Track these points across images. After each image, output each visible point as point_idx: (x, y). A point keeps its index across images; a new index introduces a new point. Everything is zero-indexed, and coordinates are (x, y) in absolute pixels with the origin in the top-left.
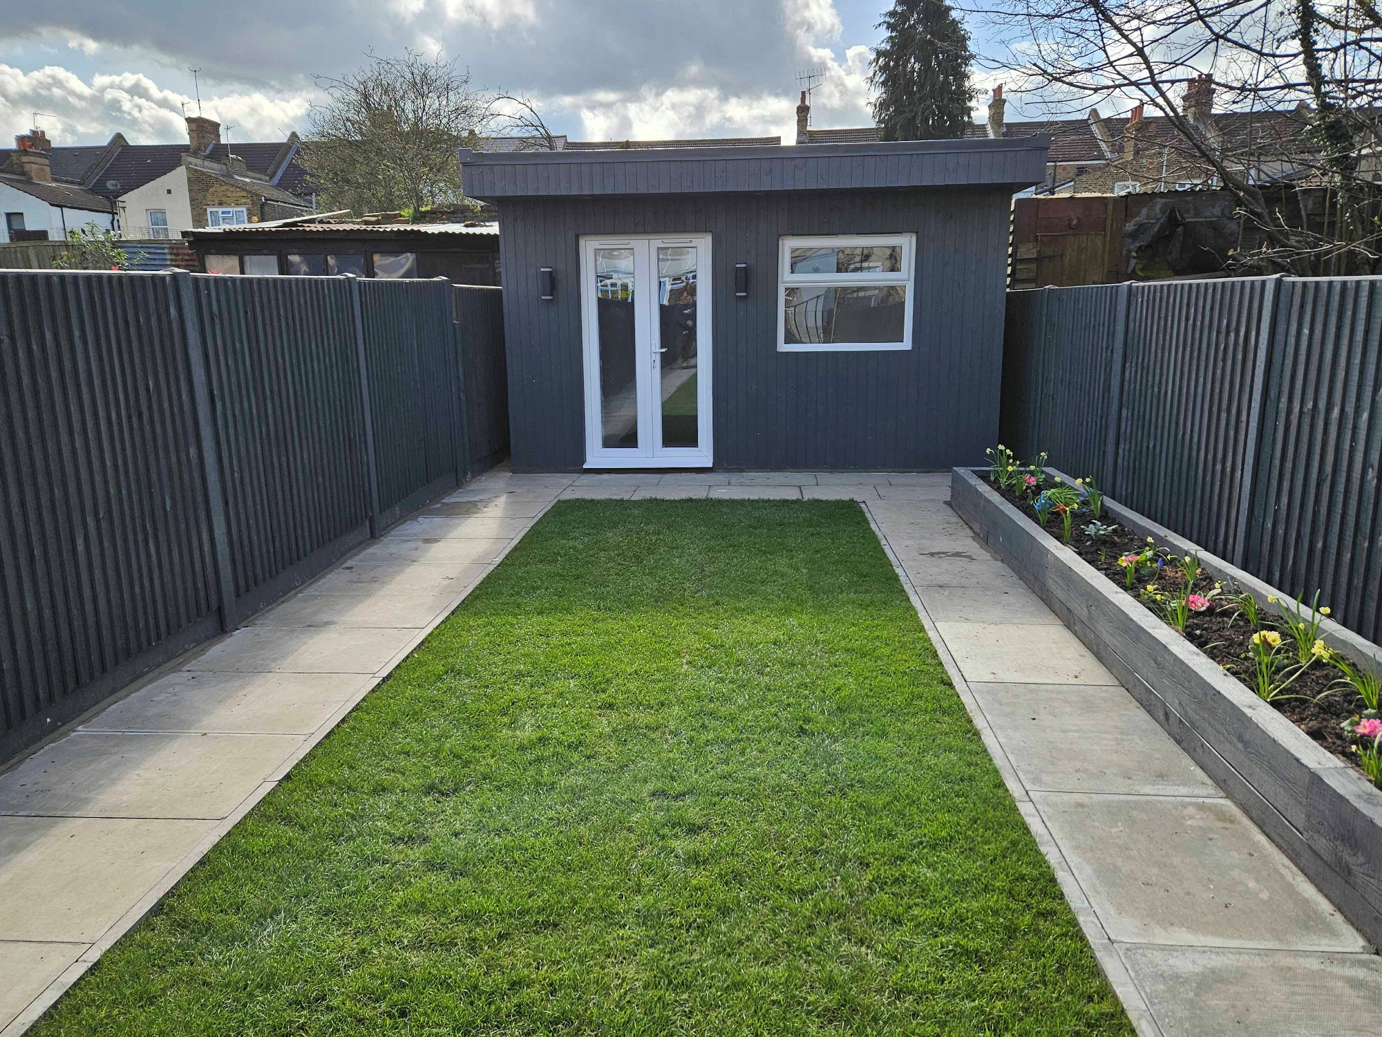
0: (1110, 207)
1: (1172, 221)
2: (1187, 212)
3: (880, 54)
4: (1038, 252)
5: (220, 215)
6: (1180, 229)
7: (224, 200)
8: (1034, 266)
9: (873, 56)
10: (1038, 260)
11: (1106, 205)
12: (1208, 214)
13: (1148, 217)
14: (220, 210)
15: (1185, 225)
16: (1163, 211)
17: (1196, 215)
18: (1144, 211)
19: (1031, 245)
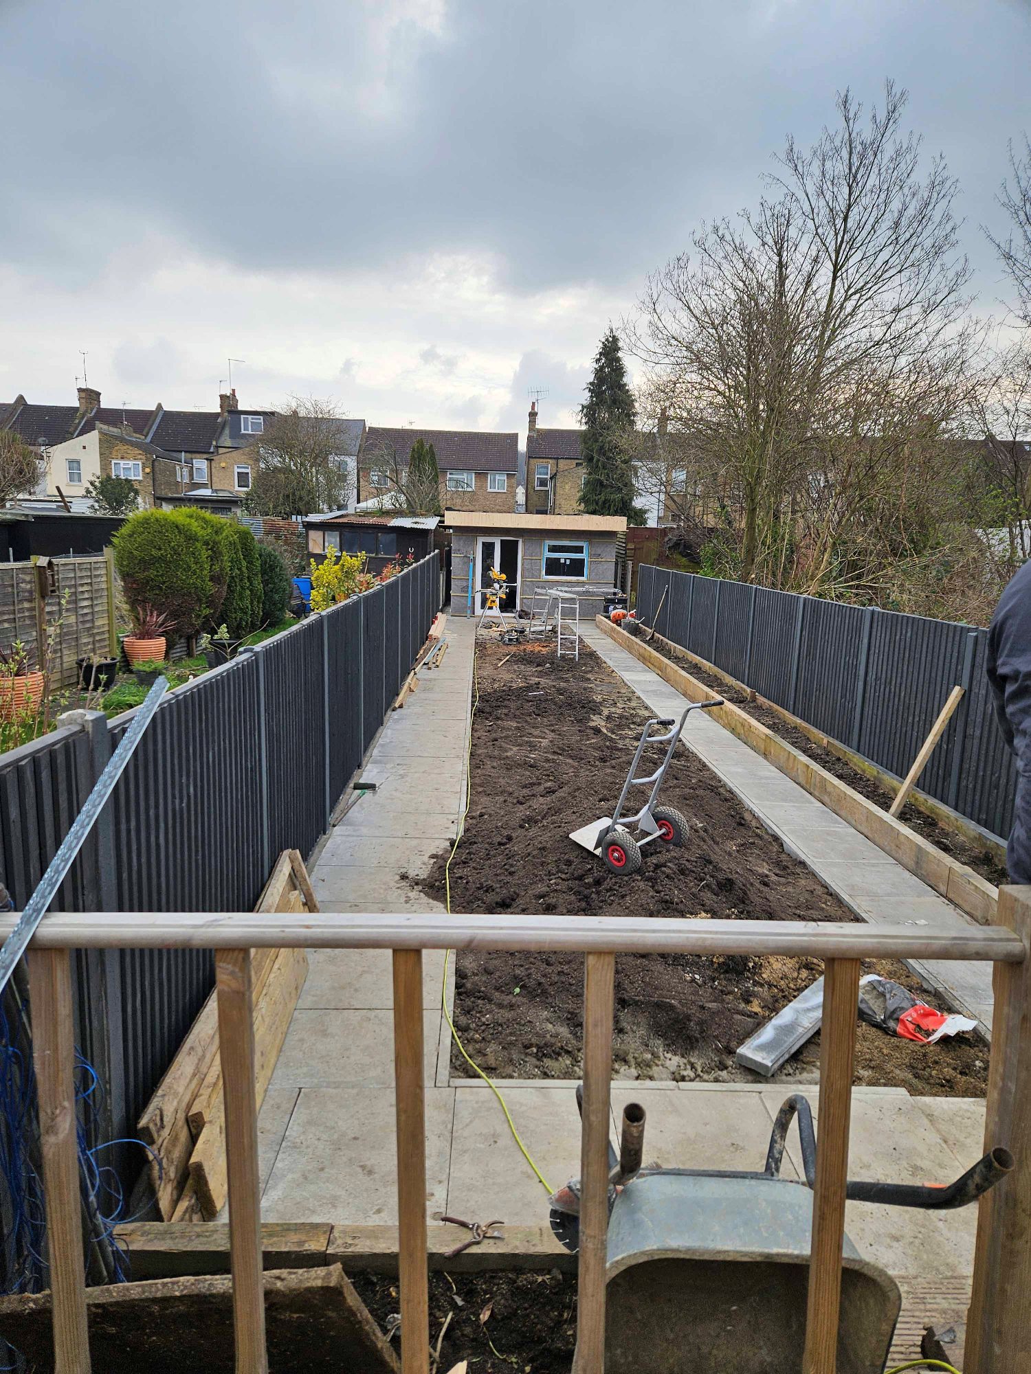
0: (659, 532)
1: (680, 539)
5: (122, 466)
6: (683, 542)
7: (125, 455)
10: (635, 549)
13: (672, 536)
14: (122, 462)
19: (632, 544)
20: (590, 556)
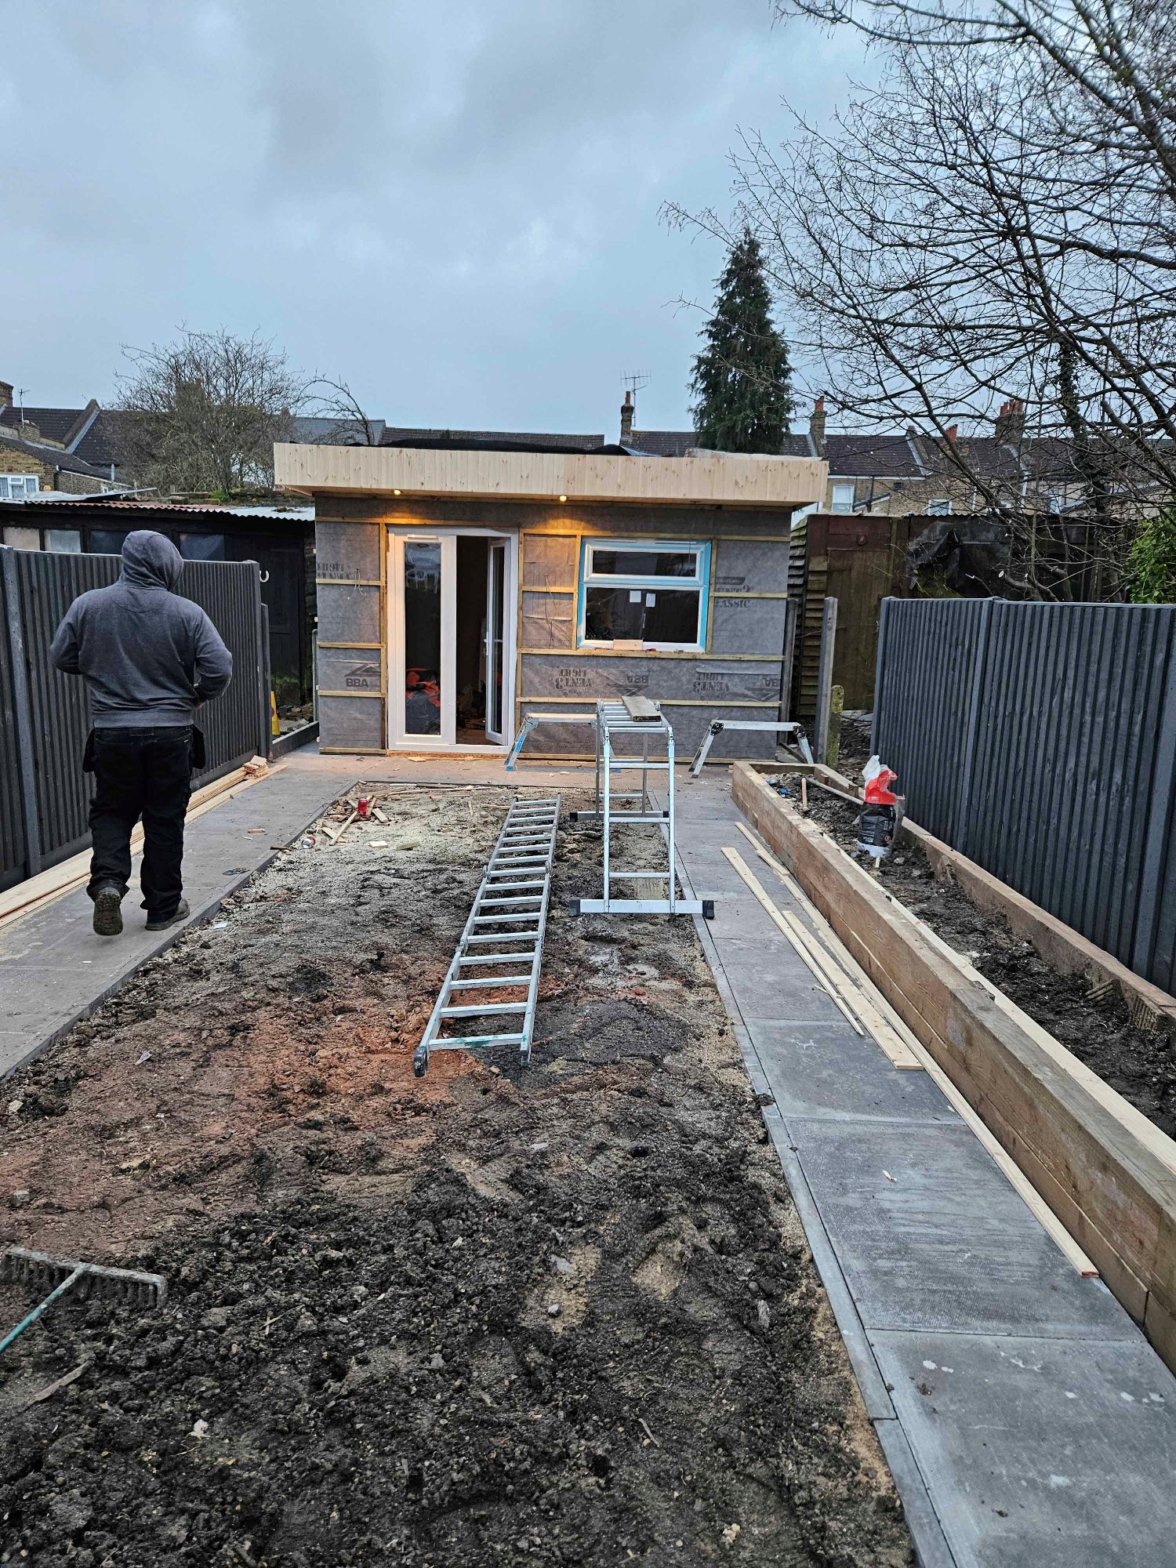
0: (895, 527)
1: (951, 544)
2: (965, 534)
3: (701, 361)
4: (829, 566)
5: (9, 482)
6: (957, 551)
7: (15, 466)
8: (824, 578)
9: (696, 362)
10: (828, 573)
11: (891, 525)
12: (983, 538)
13: (929, 538)
14: (10, 477)
15: (962, 547)
16: (942, 533)
17: (973, 538)
18: (926, 532)
19: (821, 559)
20: (716, 581)
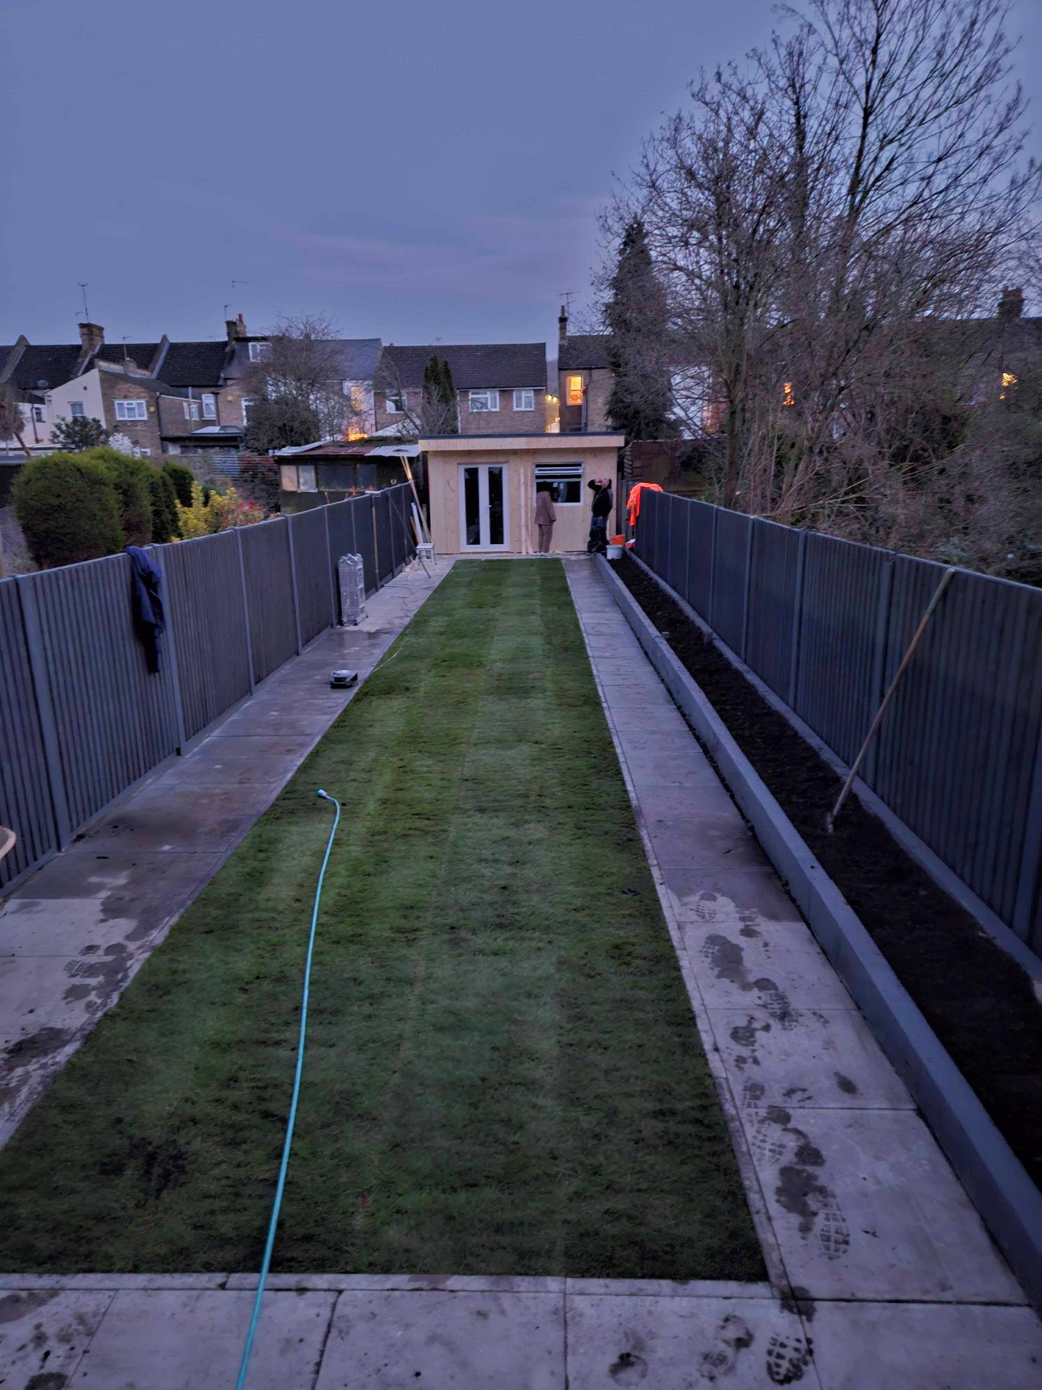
4: (642, 464)
5: (126, 406)
7: (129, 394)
8: (640, 470)
10: (642, 468)
13: (685, 449)
14: (125, 402)
19: (638, 461)
